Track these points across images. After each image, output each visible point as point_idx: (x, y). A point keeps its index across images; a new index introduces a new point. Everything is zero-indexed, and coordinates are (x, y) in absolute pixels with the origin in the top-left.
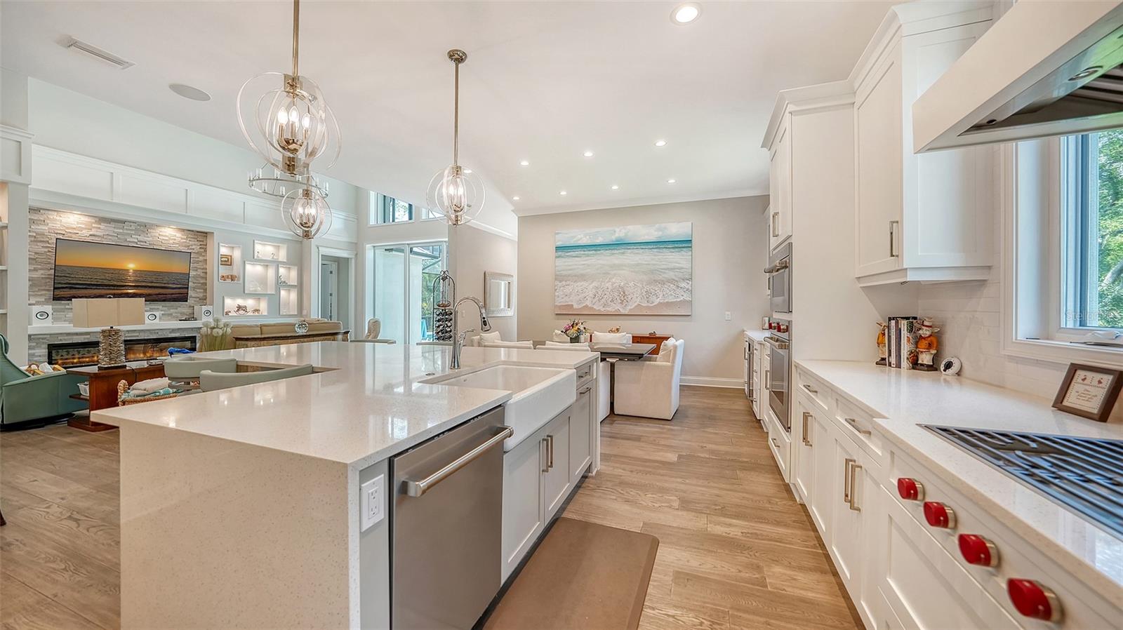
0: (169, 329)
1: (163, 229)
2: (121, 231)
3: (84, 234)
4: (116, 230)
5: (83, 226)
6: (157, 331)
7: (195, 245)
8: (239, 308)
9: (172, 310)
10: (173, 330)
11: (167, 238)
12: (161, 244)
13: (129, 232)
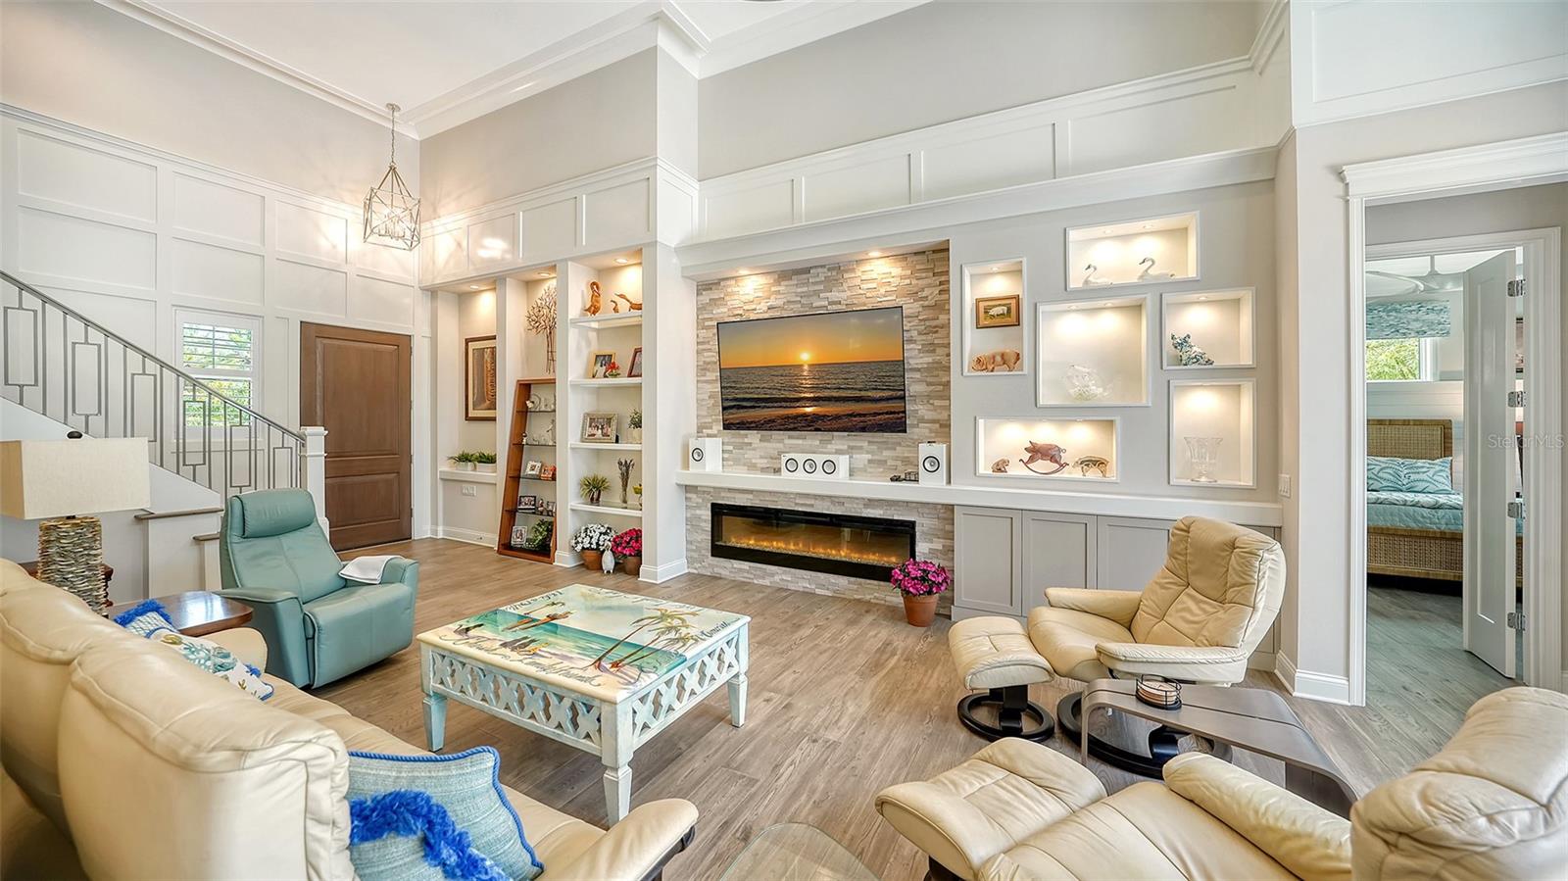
0: (863, 499)
1: (867, 267)
2: (805, 289)
3: (761, 310)
4: (799, 290)
5: (760, 294)
6: (842, 500)
7: (929, 286)
8: (1036, 452)
9: (886, 453)
10: (871, 502)
11: (874, 285)
12: (864, 300)
13: (817, 288)
